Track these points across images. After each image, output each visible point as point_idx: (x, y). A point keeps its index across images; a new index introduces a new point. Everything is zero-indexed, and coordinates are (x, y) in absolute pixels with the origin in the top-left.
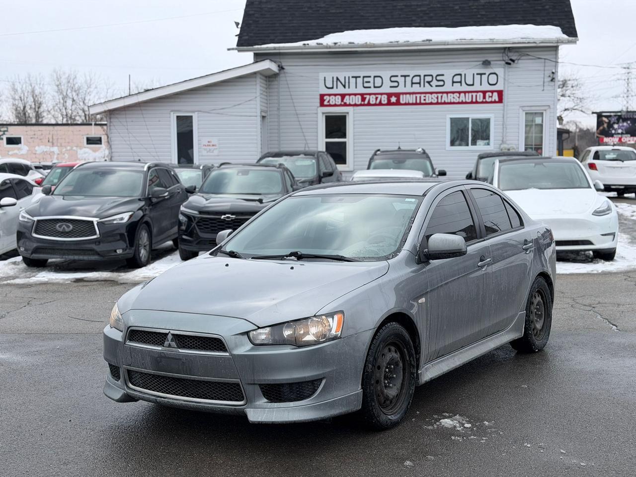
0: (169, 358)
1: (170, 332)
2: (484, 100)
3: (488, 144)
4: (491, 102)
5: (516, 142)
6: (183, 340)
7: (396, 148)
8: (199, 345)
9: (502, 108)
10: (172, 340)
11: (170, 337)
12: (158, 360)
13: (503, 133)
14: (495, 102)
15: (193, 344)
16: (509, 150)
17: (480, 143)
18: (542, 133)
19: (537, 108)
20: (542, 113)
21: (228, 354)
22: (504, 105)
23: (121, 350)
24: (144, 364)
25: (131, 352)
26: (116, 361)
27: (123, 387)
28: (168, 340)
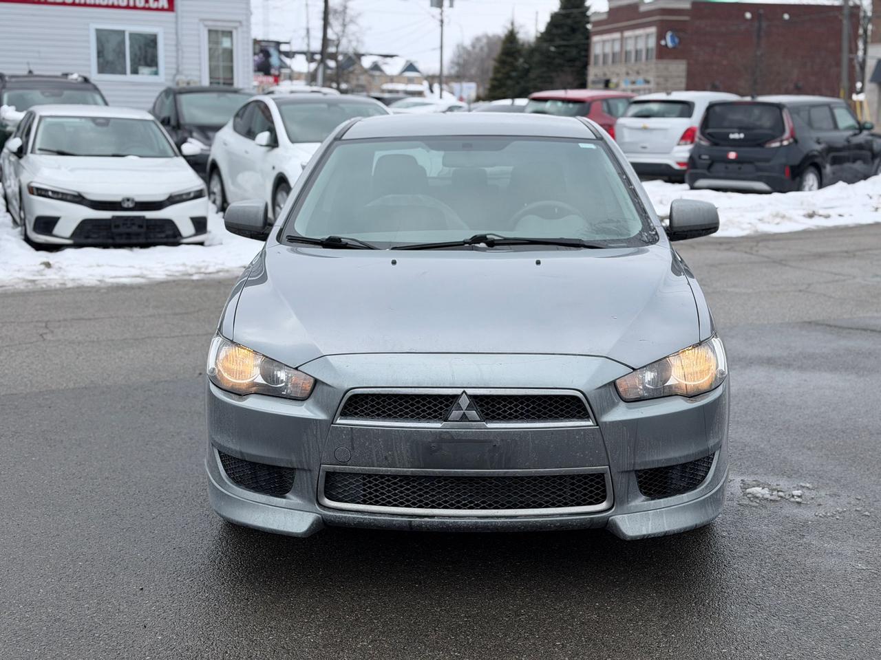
0: (460, 441)
1: (464, 392)
2: (147, 6)
3: (156, 73)
4: (157, 9)
5: (197, 73)
6: (495, 406)
7: (25, 73)
8: (527, 411)
9: (174, 20)
10: (469, 407)
11: (464, 402)
12: (428, 448)
13: (177, 58)
14: (163, 9)
15: (516, 411)
16: (188, 83)
17: (144, 70)
18: (232, 61)
19: (225, 24)
20: (231, 33)
21: (590, 423)
22: (177, 17)
23: (319, 436)
24: (389, 458)
25: (352, 438)
26: (294, 459)
27: (309, 507)
28: (460, 408)
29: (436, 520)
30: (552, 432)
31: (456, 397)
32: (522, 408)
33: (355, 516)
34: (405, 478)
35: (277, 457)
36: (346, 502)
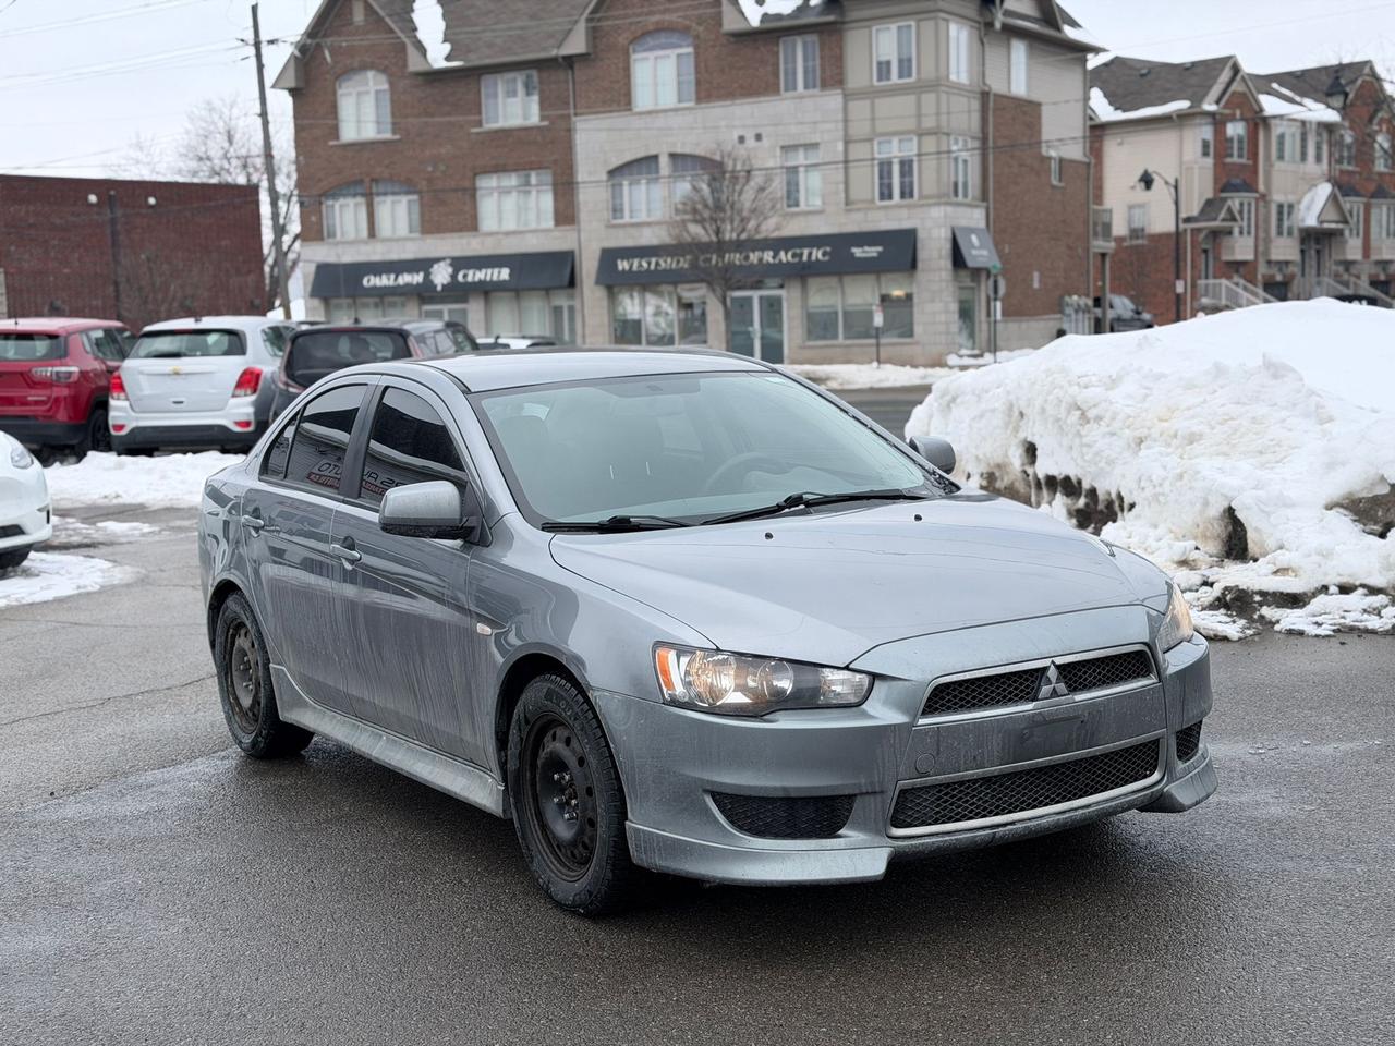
0: (1051, 722)
6: (1077, 674)
8: (1104, 676)
10: (1058, 680)
11: (1052, 673)
12: (1021, 737)
15: (1095, 677)
21: (1154, 680)
23: (898, 746)
24: (978, 758)
25: (939, 740)
26: (863, 781)
27: (878, 840)
28: (1049, 682)
29: (1019, 826)
30: (1130, 696)
31: (1045, 669)
32: (1099, 674)
33: (934, 839)
34: (987, 781)
35: (840, 783)
36: (916, 826)
